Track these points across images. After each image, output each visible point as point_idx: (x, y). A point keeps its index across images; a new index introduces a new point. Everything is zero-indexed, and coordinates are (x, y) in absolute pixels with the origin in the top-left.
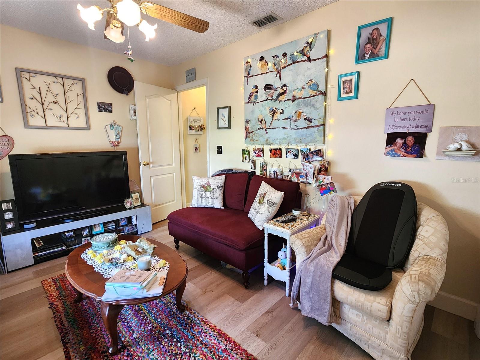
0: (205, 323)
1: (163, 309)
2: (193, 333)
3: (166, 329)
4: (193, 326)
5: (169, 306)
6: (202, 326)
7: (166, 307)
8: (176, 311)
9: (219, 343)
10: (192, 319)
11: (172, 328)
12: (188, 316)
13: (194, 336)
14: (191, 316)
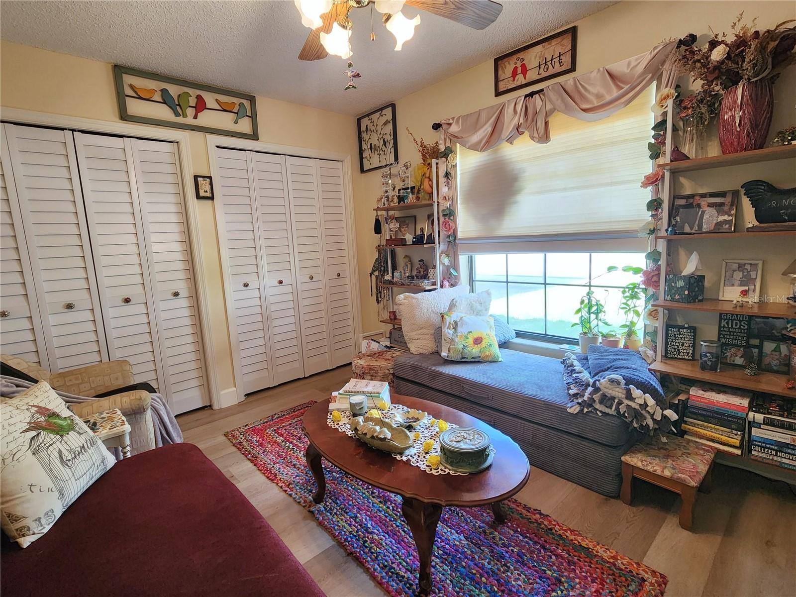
0: (289, 485)
1: (348, 503)
2: (307, 476)
3: (340, 479)
4: (305, 483)
5: (338, 508)
6: (294, 481)
7: (342, 506)
8: (328, 500)
9: (279, 468)
10: (306, 490)
11: (331, 480)
12: (310, 493)
13: (306, 473)
14: (306, 494)
